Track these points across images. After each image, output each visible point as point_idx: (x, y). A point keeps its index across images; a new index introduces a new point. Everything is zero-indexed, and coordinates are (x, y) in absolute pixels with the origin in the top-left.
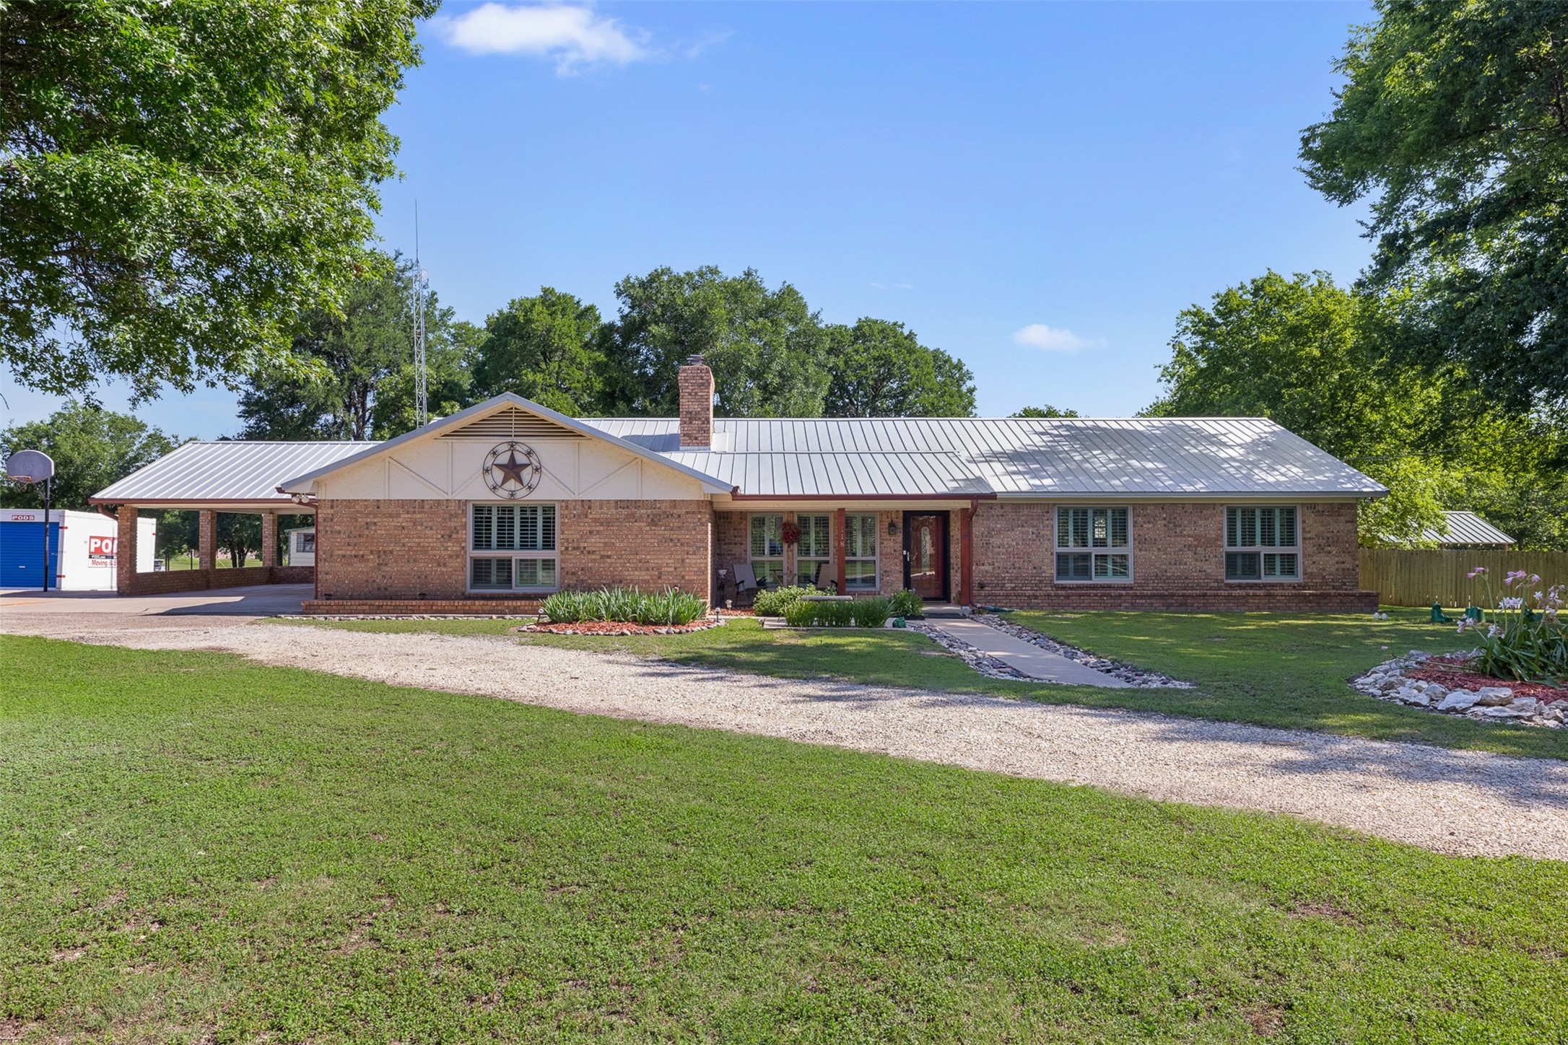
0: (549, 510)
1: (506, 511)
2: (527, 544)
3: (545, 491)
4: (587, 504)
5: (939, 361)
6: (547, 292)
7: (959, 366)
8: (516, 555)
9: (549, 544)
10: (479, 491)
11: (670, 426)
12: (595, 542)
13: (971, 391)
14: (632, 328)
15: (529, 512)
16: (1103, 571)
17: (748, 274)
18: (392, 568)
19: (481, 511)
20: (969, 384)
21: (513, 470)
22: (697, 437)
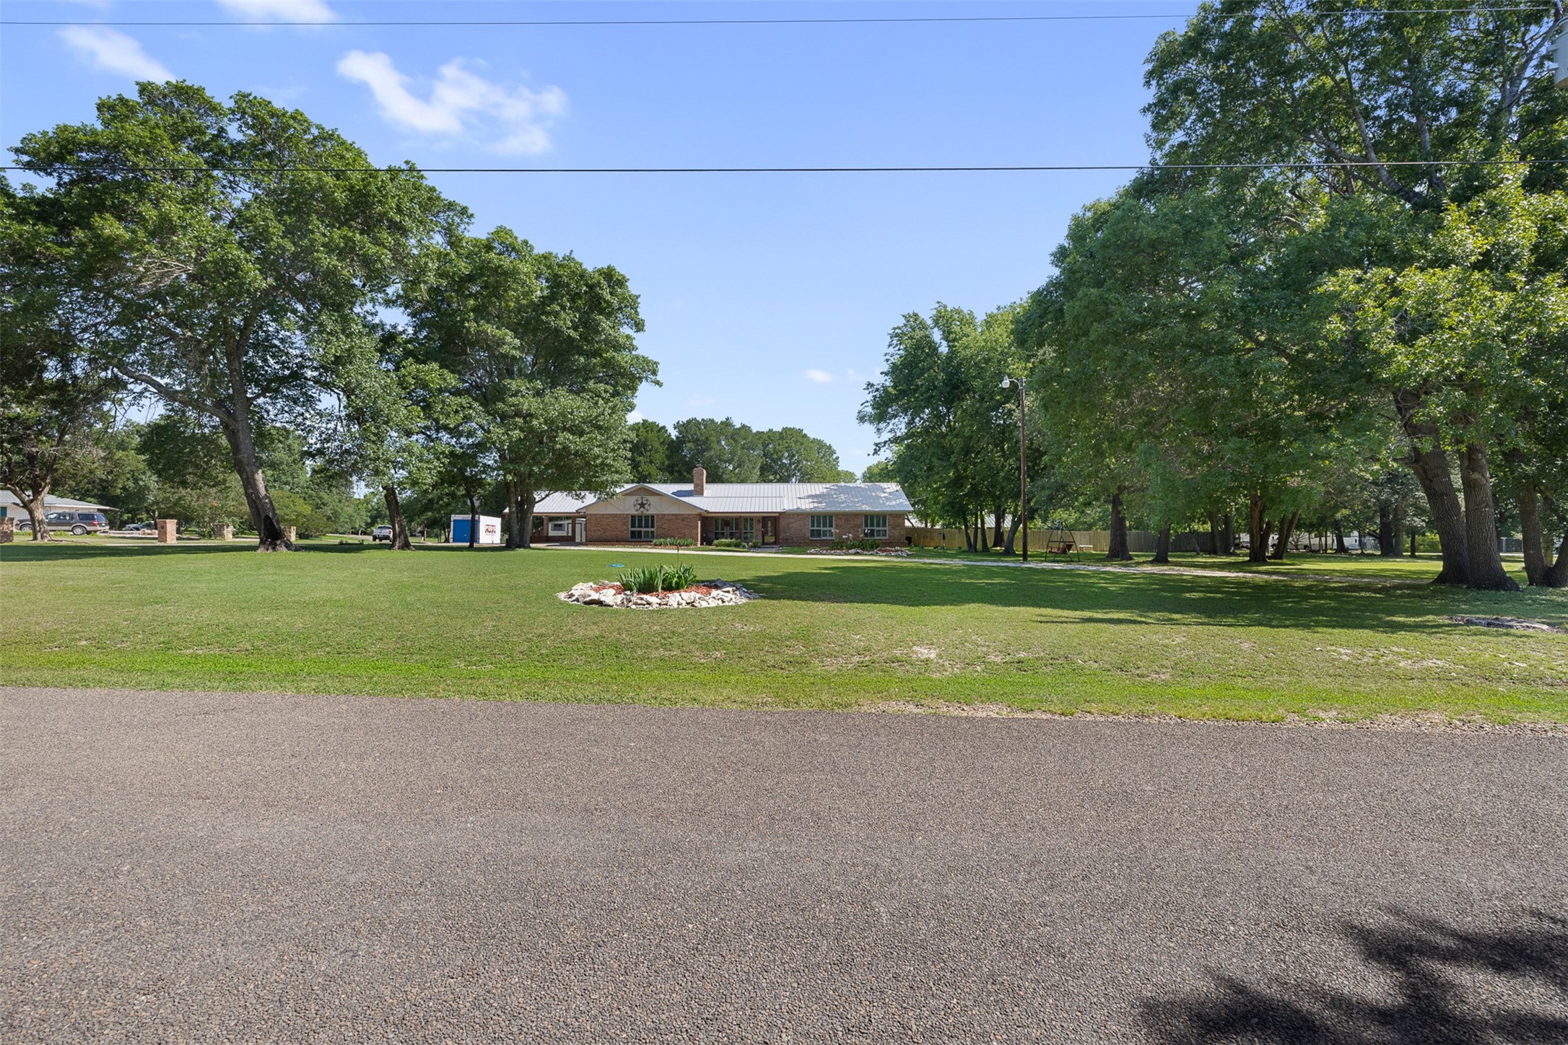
0: (653, 517)
1: (640, 517)
2: (647, 526)
3: (651, 511)
4: (664, 515)
5: (820, 445)
6: (645, 421)
7: (830, 447)
8: (643, 530)
9: (653, 527)
10: (633, 512)
11: (690, 487)
12: (666, 526)
13: (837, 458)
14: (680, 442)
15: (647, 517)
16: (825, 535)
17: (727, 419)
18: (608, 534)
19: (633, 517)
20: (835, 456)
21: (642, 505)
22: (699, 492)
